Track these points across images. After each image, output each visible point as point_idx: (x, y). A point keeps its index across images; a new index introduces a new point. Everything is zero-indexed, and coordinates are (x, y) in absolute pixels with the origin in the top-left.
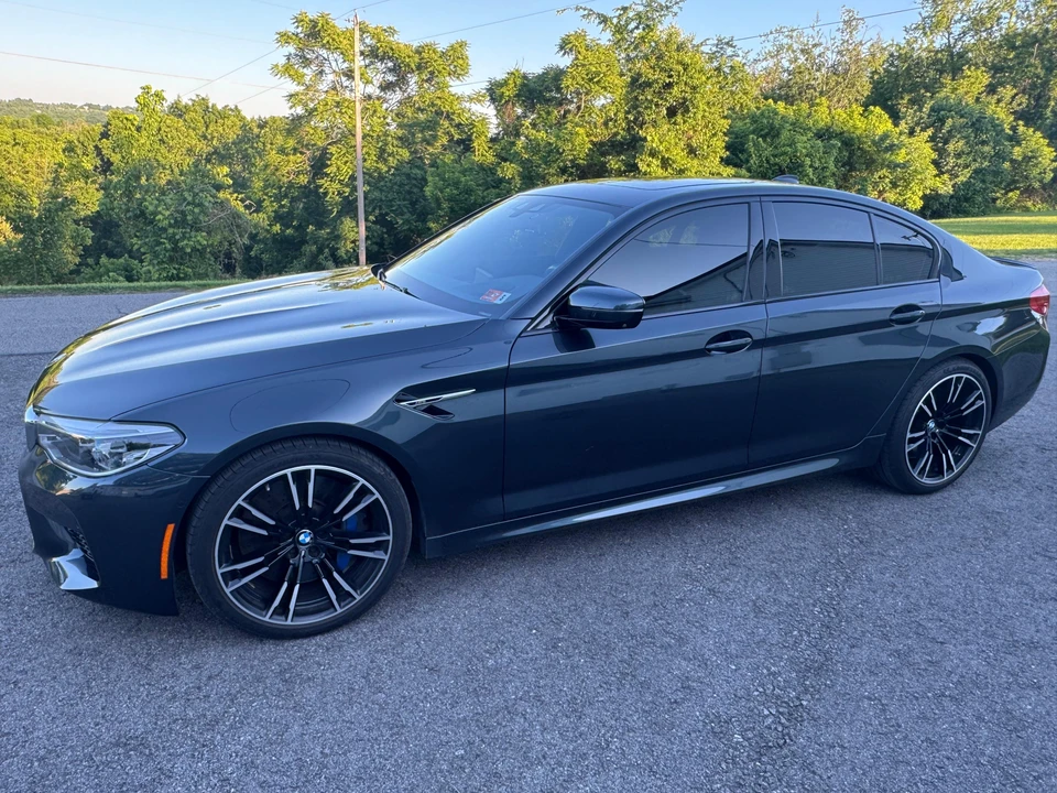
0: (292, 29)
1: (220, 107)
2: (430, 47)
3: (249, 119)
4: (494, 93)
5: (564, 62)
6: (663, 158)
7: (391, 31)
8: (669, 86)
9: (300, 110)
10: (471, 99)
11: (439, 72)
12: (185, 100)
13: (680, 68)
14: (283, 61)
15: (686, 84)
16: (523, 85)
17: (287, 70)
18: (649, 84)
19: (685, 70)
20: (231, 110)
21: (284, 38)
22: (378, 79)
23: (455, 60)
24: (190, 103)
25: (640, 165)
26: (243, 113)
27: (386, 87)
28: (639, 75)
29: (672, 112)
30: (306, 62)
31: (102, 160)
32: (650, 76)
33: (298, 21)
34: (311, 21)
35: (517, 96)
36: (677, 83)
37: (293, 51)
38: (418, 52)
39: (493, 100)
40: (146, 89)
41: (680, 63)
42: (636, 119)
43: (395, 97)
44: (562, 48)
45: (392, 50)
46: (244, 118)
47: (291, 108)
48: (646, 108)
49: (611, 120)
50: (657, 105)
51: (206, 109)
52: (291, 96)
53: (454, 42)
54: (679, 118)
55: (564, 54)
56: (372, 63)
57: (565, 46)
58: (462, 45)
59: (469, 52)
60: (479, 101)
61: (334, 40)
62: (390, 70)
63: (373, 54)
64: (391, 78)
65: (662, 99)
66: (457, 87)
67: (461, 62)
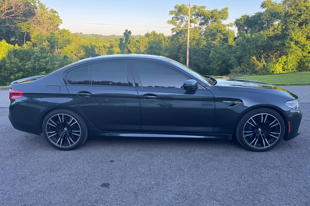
0: (174, 10)
1: (158, 34)
2: (216, 10)
3: (166, 36)
4: (237, 23)
6: (296, 41)
7: (204, 7)
8: (300, 15)
9: (175, 33)
10: (228, 25)
11: (218, 18)
13: (305, 8)
14: (171, 19)
15: (307, 14)
16: (247, 19)
17: (172, 22)
18: (292, 15)
19: (307, 9)
20: (161, 34)
21: (171, 13)
22: (198, 22)
23: (224, 14)
24: (151, 33)
25: (286, 44)
26: (164, 35)
27: (202, 24)
28: (288, 12)
29: (300, 25)
30: (178, 19)
32: (292, 12)
33: (176, 7)
34: (179, 7)
35: (245, 23)
36: (303, 14)
37: (174, 16)
38: (212, 12)
39: (237, 26)
40: (127, 30)
41: (304, 6)
42: (286, 28)
43: (204, 27)
44: (262, 6)
45: (203, 13)
46: (164, 36)
47: (172, 33)
48: (290, 24)
49: (276, 29)
50: (294, 23)
51: (155, 35)
52: (173, 29)
53: (223, 8)
54: (304, 27)
55: (263, 8)
56: (197, 17)
58: (226, 9)
59: (229, 11)
60: (231, 26)
61: (185, 12)
62: (203, 19)
63: (198, 15)
64: (203, 21)
65: (297, 20)
66: (224, 22)
67: (225, 14)
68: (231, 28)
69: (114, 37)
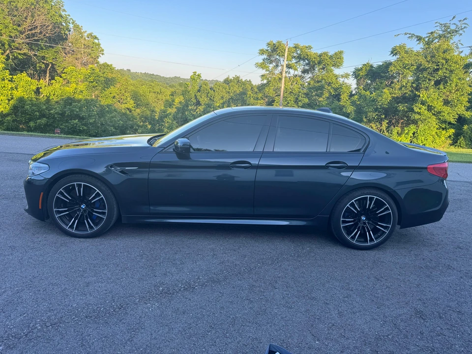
0: (266, 48)
1: (243, 80)
2: (326, 54)
3: (254, 85)
4: (356, 74)
5: (393, 59)
6: (429, 106)
7: (310, 48)
8: (438, 70)
9: (265, 82)
10: (342, 76)
11: (328, 65)
12: (231, 77)
13: (444, 62)
14: (261, 61)
15: (446, 69)
16: (370, 70)
17: (262, 66)
18: (425, 69)
19: (446, 62)
20: (248, 81)
21: (262, 52)
22: (300, 68)
23: (337, 59)
24: (232, 79)
25: (415, 108)
26: (252, 83)
27: (304, 72)
28: (421, 65)
29: (437, 83)
30: (271, 62)
31: (197, 100)
32: (426, 65)
33: (268, 44)
34: (274, 44)
35: (367, 75)
36: (441, 69)
37: (266, 57)
38: (320, 56)
39: (356, 77)
40: (195, 73)
41: (443, 59)
42: (418, 86)
43: (308, 76)
44: (392, 53)
45: (308, 55)
46: (252, 85)
47: (262, 81)
48: (423, 81)
49: (404, 86)
50: (430, 80)
51: (238, 81)
52: (262, 76)
53: (337, 51)
54: (441, 86)
55: (393, 56)
56: (298, 61)
57: (394, 52)
58: (341, 52)
59: (344, 56)
60: (346, 77)
61: (282, 52)
62: (307, 64)
63: (300, 58)
64: (307, 68)
65: (432, 76)
66: (337, 71)
67: (339, 60)
68: (346, 81)
69: (177, 80)
